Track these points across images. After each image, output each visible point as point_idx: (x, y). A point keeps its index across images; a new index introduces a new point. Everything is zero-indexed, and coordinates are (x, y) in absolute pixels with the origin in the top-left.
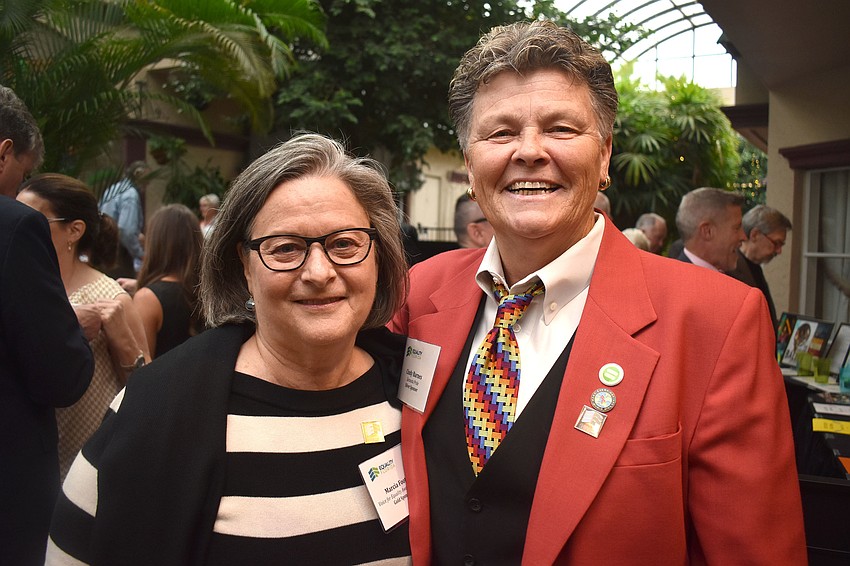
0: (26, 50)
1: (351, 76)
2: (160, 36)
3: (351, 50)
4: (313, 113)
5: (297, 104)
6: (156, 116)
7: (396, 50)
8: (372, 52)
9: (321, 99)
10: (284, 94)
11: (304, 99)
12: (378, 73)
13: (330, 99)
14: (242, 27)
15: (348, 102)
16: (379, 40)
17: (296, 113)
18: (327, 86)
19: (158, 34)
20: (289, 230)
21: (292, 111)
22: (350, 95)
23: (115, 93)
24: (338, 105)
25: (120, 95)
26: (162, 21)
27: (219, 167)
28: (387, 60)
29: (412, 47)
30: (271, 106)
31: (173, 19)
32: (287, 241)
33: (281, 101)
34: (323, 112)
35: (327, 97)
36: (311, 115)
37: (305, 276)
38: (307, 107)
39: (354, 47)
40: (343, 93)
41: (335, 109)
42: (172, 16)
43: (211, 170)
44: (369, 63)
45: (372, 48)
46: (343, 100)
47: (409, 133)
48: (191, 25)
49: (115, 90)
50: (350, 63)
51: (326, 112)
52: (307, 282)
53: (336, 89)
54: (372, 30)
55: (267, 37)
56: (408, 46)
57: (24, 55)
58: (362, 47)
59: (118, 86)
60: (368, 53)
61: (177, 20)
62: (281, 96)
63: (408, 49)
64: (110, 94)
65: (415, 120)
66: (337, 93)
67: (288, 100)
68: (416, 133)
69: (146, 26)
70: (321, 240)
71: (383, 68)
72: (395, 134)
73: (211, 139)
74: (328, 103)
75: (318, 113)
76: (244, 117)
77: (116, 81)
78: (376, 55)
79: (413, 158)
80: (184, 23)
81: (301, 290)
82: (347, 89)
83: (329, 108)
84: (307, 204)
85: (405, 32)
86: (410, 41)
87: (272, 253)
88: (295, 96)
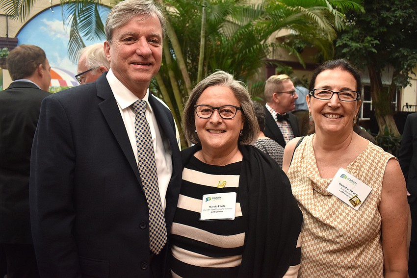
0: (223, 30)
1: (373, 29)
2: (281, 17)
3: (373, 16)
4: (354, 49)
5: (345, 46)
6: (280, 57)
7: (398, 13)
8: (385, 16)
9: (358, 42)
10: (339, 41)
11: (349, 43)
12: (388, 26)
13: (363, 42)
14: (319, 7)
15: (372, 42)
16: (388, 10)
17: (345, 51)
18: (360, 36)
19: (279, 16)
20: (207, 104)
21: (343, 49)
22: (373, 39)
23: (260, 45)
24: (367, 44)
25: (262, 46)
26: (281, 10)
27: (307, 79)
28: (393, 19)
29: (407, 11)
30: (333, 47)
31: (286, 7)
32: (207, 108)
33: (337, 45)
34: (358, 49)
35: (360, 41)
36: (353, 51)
37: (211, 120)
38: (350, 47)
39: (375, 15)
40: (369, 38)
41: (365, 47)
42: (286, 6)
43: (304, 80)
44: (383, 22)
45: (385, 14)
46: (369, 42)
47: (405, 57)
48: (294, 9)
49: (260, 44)
50: (373, 23)
51: (360, 48)
52: (211, 123)
53: (365, 36)
54: (384, 5)
55: (332, 11)
56: (404, 11)
57: (222, 32)
58: (379, 14)
59: (262, 43)
60: (383, 17)
61: (288, 7)
62: (337, 43)
63: (405, 13)
64: (258, 46)
65: (409, 50)
66: (366, 38)
67: (341, 44)
68: (409, 57)
69: (273, 13)
70: (218, 108)
71: (391, 23)
72: (397, 57)
73: (304, 65)
74: (361, 44)
75: (356, 49)
76: (319, 55)
77: (261, 40)
78: (387, 17)
79: (407, 70)
80: (291, 9)
81: (209, 126)
82: (371, 36)
83: (362, 46)
84: (215, 95)
85: (403, 4)
86: (406, 8)
87: (201, 112)
88: (344, 42)
